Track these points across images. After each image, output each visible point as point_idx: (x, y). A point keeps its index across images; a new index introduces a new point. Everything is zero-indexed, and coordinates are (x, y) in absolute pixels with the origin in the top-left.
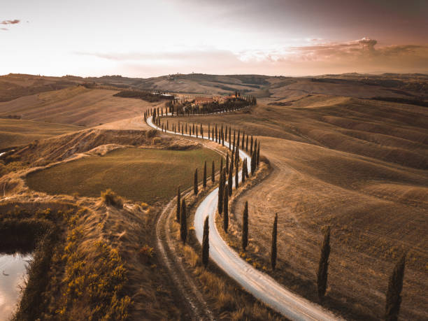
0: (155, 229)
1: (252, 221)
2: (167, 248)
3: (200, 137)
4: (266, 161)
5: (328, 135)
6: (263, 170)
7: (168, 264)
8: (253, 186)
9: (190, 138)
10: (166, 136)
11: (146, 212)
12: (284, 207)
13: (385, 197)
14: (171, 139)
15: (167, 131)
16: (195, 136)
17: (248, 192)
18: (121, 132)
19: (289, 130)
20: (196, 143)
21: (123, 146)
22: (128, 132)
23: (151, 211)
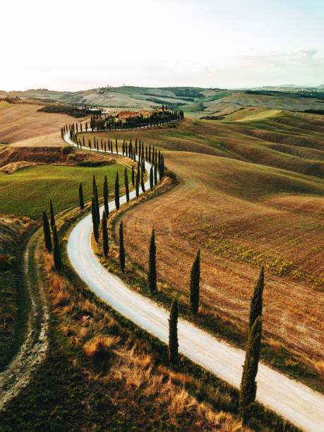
0: (28, 241)
1: (129, 231)
2: (31, 258)
3: (115, 152)
4: (172, 176)
5: (252, 149)
6: (166, 184)
7: (26, 270)
8: (147, 200)
9: (105, 154)
10: (81, 153)
11: (26, 225)
12: (165, 217)
13: (283, 208)
14: (86, 156)
15: (83, 147)
16: (110, 152)
17: (139, 206)
18: (36, 149)
19: (214, 144)
20: (110, 159)
21: (34, 164)
22: (43, 149)
23: (31, 225)
